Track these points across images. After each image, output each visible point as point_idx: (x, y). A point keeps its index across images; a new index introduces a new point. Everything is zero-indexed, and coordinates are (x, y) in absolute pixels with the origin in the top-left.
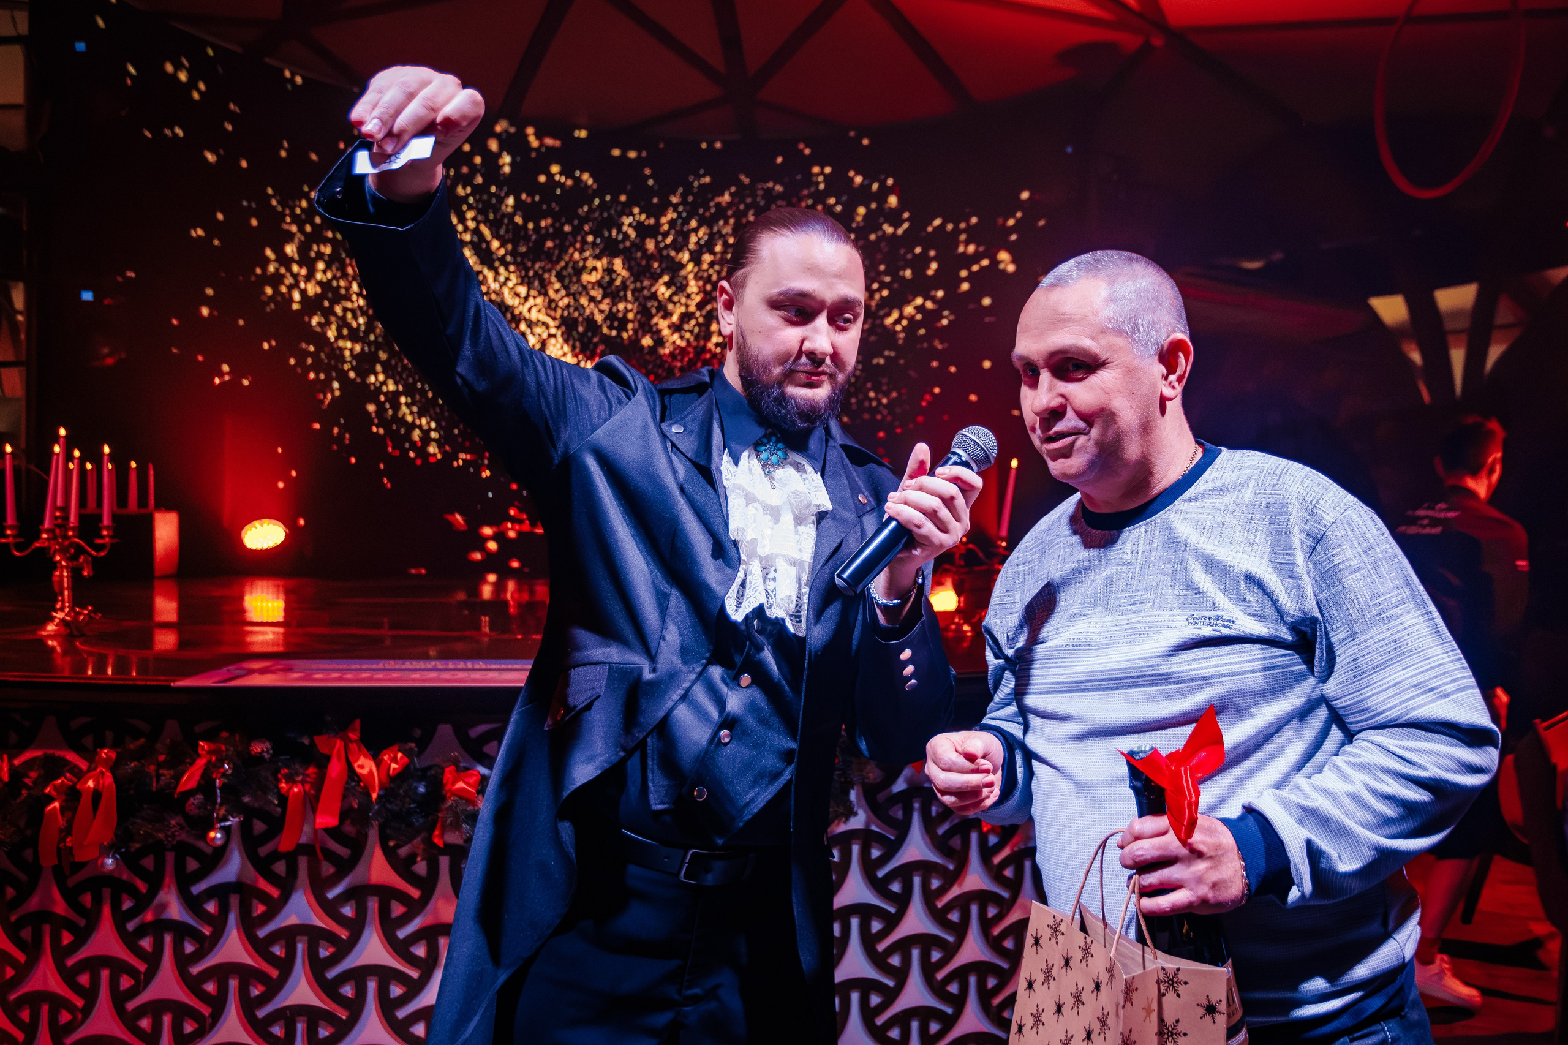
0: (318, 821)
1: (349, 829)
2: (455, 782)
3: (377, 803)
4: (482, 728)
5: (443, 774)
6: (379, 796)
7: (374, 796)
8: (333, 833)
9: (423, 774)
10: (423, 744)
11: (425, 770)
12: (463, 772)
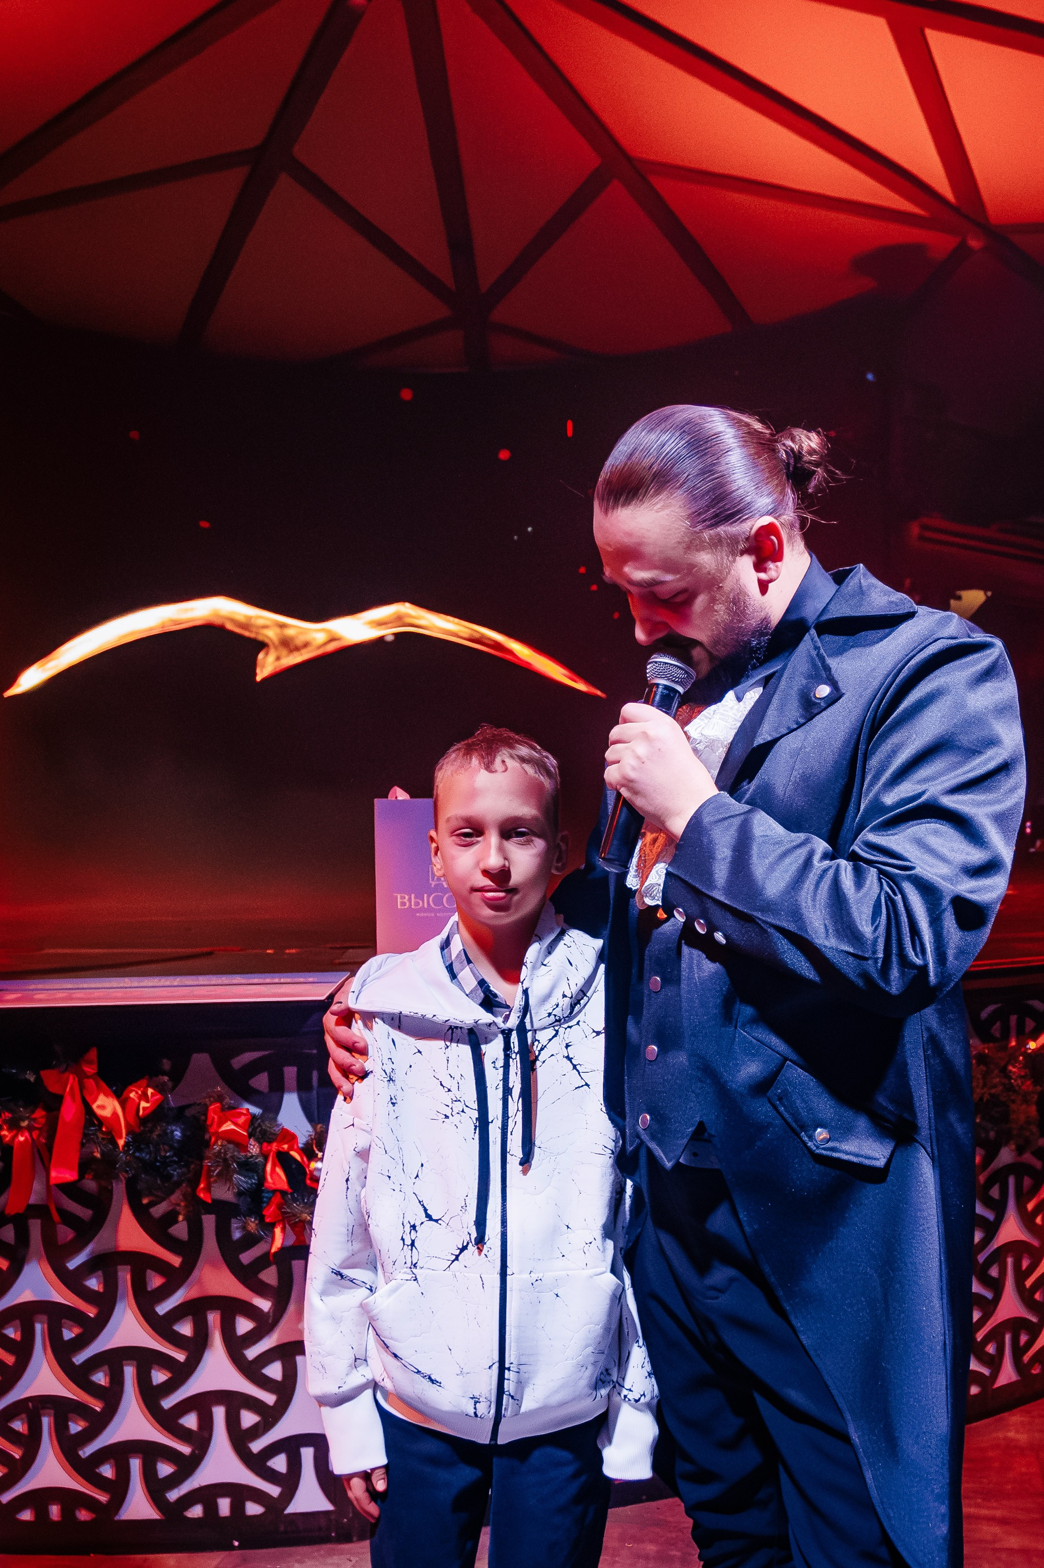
0: (53, 1174)
1: (90, 1184)
2: (221, 1124)
3: (126, 1152)
4: (248, 1057)
5: (206, 1114)
6: (127, 1144)
7: (121, 1142)
8: (70, 1189)
9: (179, 1115)
10: (177, 1076)
11: (182, 1109)
12: (229, 1112)
